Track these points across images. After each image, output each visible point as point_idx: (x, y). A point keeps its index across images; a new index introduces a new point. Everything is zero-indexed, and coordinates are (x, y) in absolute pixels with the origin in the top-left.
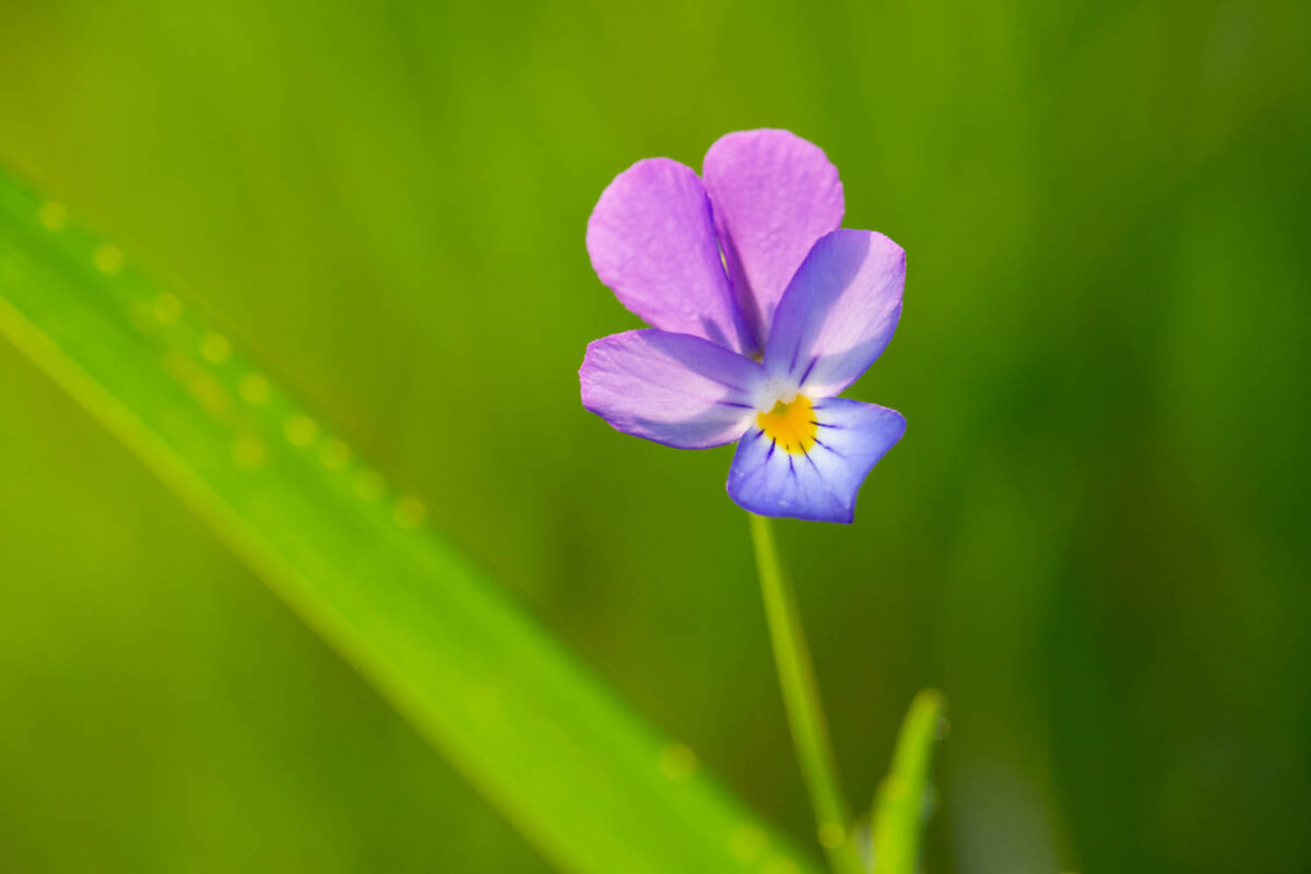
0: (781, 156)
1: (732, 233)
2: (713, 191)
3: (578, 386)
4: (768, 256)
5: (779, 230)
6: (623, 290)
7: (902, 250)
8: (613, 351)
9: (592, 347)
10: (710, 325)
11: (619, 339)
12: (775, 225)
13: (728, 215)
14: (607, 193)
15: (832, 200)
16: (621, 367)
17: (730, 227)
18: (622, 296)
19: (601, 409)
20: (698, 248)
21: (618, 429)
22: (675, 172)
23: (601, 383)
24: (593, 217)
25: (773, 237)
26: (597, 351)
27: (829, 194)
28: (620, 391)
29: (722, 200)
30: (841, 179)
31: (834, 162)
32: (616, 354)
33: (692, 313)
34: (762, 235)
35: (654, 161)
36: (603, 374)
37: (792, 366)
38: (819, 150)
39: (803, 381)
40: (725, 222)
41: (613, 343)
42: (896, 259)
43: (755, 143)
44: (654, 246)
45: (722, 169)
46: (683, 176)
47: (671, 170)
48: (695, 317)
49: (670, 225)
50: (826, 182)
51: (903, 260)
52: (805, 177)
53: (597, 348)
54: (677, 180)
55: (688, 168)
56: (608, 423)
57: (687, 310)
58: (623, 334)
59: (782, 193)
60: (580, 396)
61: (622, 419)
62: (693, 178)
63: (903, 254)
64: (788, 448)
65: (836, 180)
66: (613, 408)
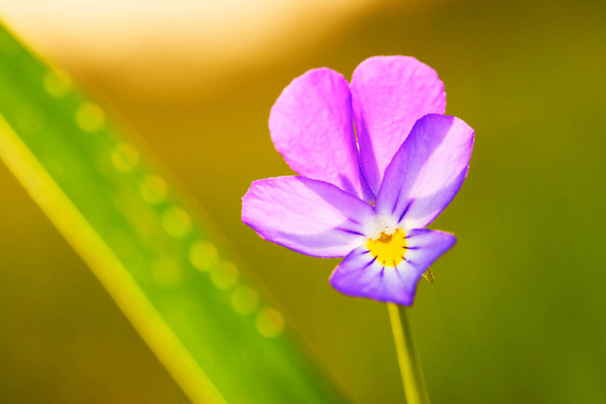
0: (407, 74)
1: (367, 121)
2: (357, 92)
3: (241, 207)
4: (389, 137)
5: (400, 121)
6: (290, 156)
7: (473, 130)
8: (269, 187)
9: (255, 184)
10: (344, 179)
11: (276, 181)
12: (397, 118)
13: (365, 108)
14: (286, 91)
15: (438, 104)
16: (273, 198)
17: (365, 116)
18: (288, 159)
19: (254, 224)
20: (341, 128)
21: (262, 237)
22: (331, 77)
23: (257, 207)
24: (275, 106)
25: (395, 126)
26: (257, 186)
27: (437, 100)
28: (268, 213)
29: (363, 100)
30: (445, 91)
31: (442, 80)
32: (271, 190)
33: (333, 172)
34: (388, 123)
35: (318, 70)
36: (259, 201)
37: (394, 209)
38: (434, 71)
39: (401, 218)
40: (362, 113)
41: (270, 182)
42: (469, 136)
43: (391, 65)
44: (314, 127)
45: (365, 80)
46: (336, 80)
47: (329, 77)
48: (335, 175)
49: (325, 113)
50: (436, 92)
51: (473, 137)
52: (421, 88)
53: (259, 185)
54: (332, 83)
55: (341, 75)
56: (257, 233)
57: (331, 170)
58: (279, 177)
59: (404, 97)
60: (241, 214)
61: (268, 232)
62: (344, 82)
63: (473, 133)
64: (384, 262)
65: (442, 91)
66: (263, 224)
